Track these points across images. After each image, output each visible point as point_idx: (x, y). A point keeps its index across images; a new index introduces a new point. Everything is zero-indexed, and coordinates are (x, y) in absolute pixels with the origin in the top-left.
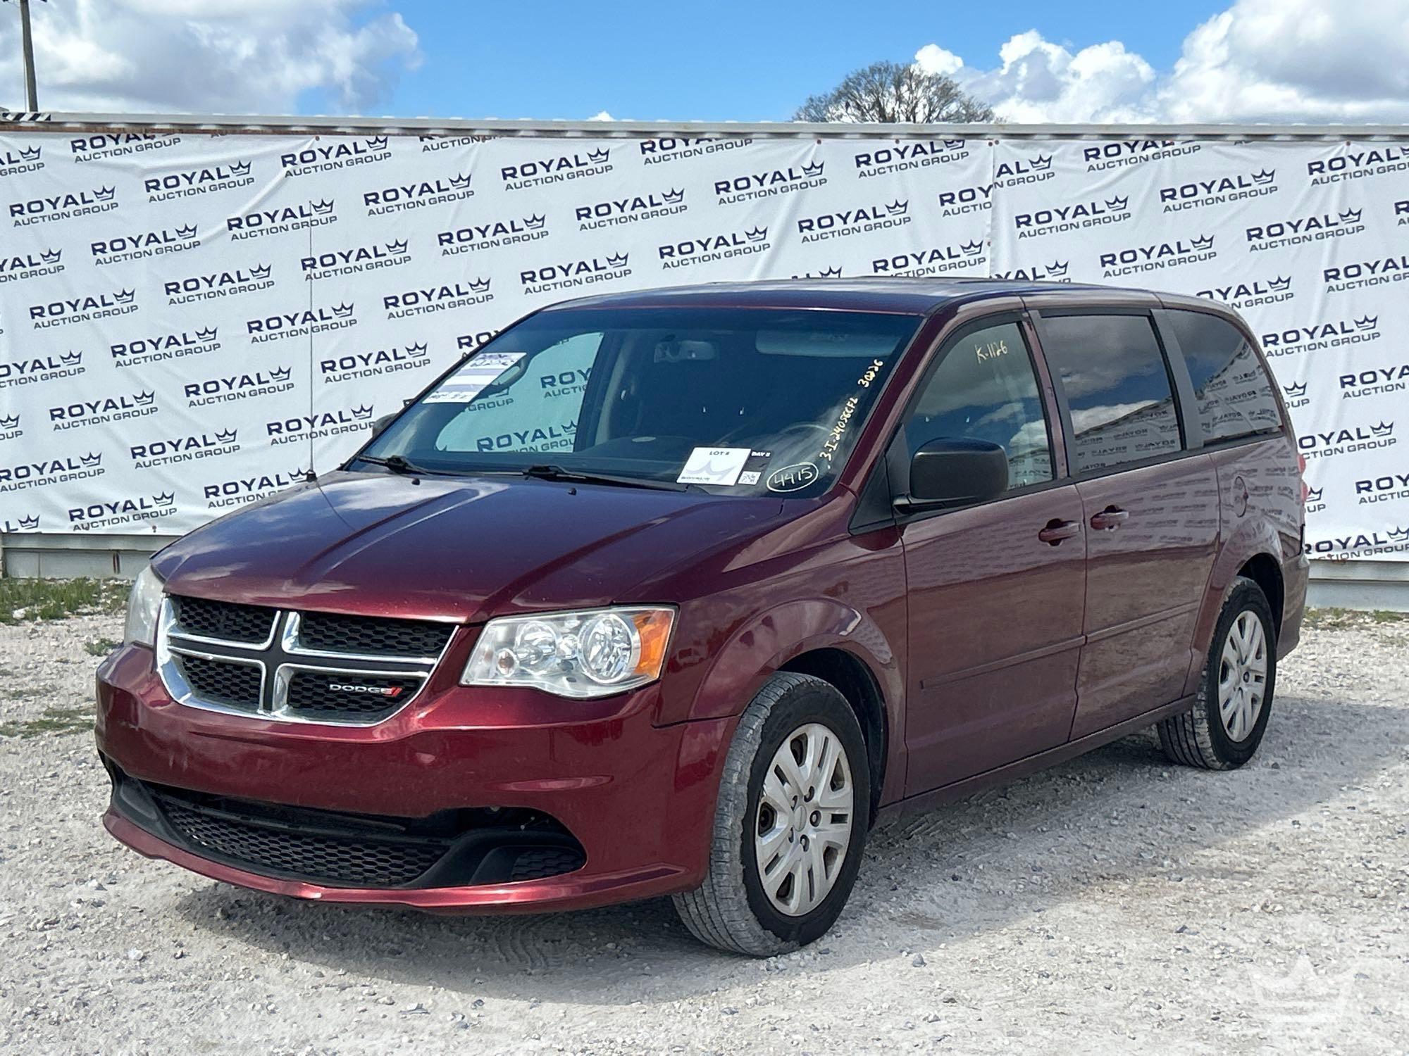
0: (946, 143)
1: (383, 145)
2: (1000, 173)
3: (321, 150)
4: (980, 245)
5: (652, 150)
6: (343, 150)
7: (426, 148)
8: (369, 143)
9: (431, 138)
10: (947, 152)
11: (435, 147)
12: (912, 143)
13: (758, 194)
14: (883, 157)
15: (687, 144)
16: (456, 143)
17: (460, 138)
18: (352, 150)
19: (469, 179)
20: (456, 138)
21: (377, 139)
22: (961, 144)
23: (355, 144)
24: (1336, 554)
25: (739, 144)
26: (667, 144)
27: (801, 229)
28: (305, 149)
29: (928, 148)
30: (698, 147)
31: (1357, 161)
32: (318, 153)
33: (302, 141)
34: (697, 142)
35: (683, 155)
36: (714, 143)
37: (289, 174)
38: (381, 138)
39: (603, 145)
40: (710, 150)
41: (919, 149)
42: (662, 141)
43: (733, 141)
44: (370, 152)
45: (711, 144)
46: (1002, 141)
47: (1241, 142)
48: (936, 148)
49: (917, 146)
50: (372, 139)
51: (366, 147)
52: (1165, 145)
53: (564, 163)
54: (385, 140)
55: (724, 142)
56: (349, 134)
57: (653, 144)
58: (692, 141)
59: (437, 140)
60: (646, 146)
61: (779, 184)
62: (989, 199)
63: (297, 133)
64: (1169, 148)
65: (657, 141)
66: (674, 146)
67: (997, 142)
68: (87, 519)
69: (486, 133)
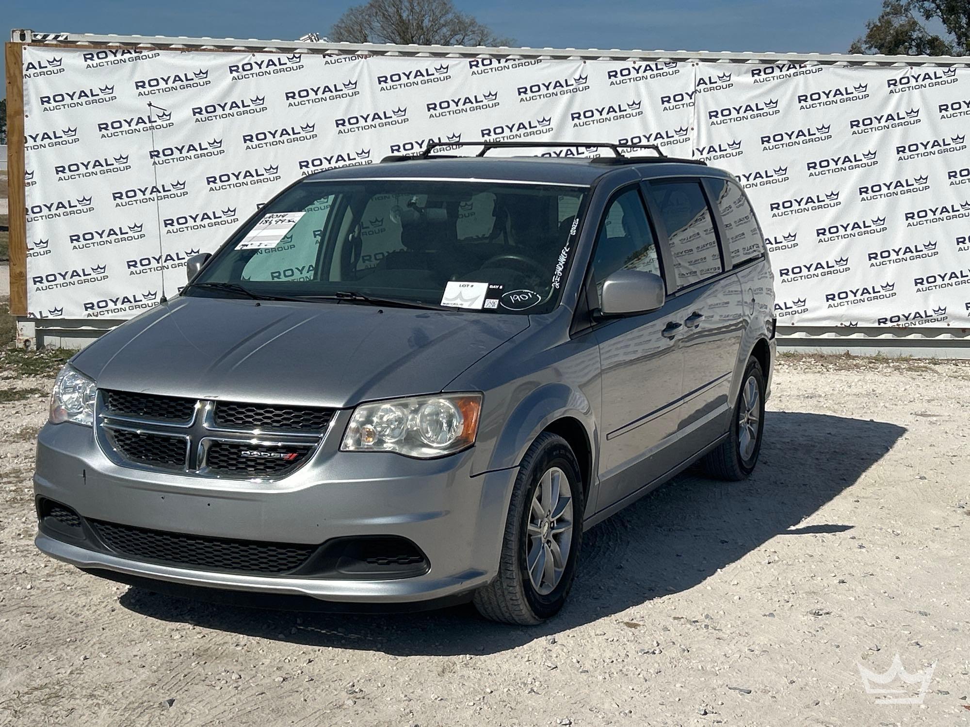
0: (665, 64)
1: (298, 60)
2: (699, 84)
3: (256, 63)
4: (687, 130)
5: (477, 66)
6: (271, 63)
7: (327, 63)
8: (288, 58)
9: (330, 56)
10: (666, 69)
11: (333, 62)
12: (644, 64)
13: (545, 96)
14: (625, 72)
15: (499, 63)
16: (347, 60)
17: (350, 56)
18: (277, 63)
19: (356, 83)
20: (348, 56)
21: (294, 56)
22: (674, 65)
23: (279, 59)
24: (902, 324)
25: (533, 63)
26: (487, 62)
27: (573, 119)
28: (246, 61)
29: (654, 67)
30: (506, 65)
31: (917, 79)
32: (254, 65)
33: (243, 56)
34: (506, 61)
35: (497, 69)
36: (517, 62)
37: (234, 78)
38: (297, 55)
39: (444, 62)
40: (515, 66)
41: (648, 68)
42: (483, 60)
43: (529, 61)
44: (289, 65)
45: (514, 62)
46: (701, 63)
47: (847, 66)
48: (659, 67)
49: (647, 66)
50: (291, 56)
51: (287, 61)
52: (801, 67)
53: (419, 73)
54: (300, 57)
55: (523, 61)
56: (274, 52)
57: (478, 62)
58: (503, 61)
59: (335, 57)
60: (473, 63)
61: (559, 89)
62: (693, 100)
63: (240, 51)
64: (803, 69)
65: (480, 61)
66: (491, 63)
67: (697, 64)
68: (97, 310)
69: (366, 53)
